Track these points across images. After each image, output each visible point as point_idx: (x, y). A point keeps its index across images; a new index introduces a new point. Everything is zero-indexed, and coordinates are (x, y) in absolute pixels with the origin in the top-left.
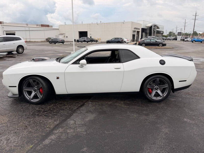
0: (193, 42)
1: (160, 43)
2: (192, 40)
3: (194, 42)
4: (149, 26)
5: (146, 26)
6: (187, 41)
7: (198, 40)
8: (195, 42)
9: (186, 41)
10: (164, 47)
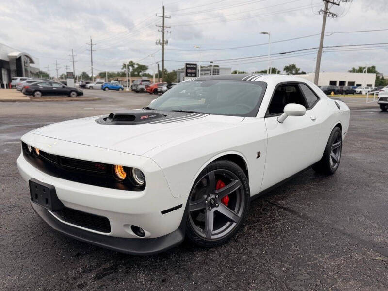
0: (104, 90)
1: (72, 91)
2: (102, 86)
3: (107, 89)
4: (17, 56)
5: (9, 56)
6: (91, 88)
7: (112, 87)
8: (109, 89)
9: (89, 89)
10: (80, 97)
